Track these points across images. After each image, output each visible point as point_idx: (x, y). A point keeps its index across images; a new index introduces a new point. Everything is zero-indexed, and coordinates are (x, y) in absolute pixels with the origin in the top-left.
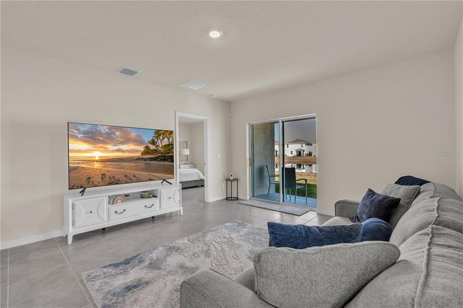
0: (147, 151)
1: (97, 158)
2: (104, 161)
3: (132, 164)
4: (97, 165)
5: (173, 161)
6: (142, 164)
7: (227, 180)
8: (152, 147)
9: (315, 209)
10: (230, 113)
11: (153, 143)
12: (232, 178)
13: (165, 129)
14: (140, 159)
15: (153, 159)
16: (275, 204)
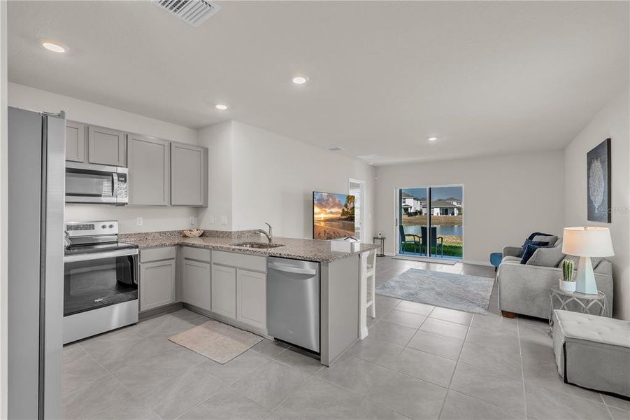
0: (343, 214)
1: (322, 219)
2: (326, 220)
3: (337, 223)
5: (354, 221)
6: (341, 223)
7: (374, 238)
8: (346, 210)
9: (461, 260)
10: (376, 176)
11: (346, 206)
12: (380, 237)
13: (351, 194)
14: (340, 219)
15: (346, 219)
16: (423, 258)
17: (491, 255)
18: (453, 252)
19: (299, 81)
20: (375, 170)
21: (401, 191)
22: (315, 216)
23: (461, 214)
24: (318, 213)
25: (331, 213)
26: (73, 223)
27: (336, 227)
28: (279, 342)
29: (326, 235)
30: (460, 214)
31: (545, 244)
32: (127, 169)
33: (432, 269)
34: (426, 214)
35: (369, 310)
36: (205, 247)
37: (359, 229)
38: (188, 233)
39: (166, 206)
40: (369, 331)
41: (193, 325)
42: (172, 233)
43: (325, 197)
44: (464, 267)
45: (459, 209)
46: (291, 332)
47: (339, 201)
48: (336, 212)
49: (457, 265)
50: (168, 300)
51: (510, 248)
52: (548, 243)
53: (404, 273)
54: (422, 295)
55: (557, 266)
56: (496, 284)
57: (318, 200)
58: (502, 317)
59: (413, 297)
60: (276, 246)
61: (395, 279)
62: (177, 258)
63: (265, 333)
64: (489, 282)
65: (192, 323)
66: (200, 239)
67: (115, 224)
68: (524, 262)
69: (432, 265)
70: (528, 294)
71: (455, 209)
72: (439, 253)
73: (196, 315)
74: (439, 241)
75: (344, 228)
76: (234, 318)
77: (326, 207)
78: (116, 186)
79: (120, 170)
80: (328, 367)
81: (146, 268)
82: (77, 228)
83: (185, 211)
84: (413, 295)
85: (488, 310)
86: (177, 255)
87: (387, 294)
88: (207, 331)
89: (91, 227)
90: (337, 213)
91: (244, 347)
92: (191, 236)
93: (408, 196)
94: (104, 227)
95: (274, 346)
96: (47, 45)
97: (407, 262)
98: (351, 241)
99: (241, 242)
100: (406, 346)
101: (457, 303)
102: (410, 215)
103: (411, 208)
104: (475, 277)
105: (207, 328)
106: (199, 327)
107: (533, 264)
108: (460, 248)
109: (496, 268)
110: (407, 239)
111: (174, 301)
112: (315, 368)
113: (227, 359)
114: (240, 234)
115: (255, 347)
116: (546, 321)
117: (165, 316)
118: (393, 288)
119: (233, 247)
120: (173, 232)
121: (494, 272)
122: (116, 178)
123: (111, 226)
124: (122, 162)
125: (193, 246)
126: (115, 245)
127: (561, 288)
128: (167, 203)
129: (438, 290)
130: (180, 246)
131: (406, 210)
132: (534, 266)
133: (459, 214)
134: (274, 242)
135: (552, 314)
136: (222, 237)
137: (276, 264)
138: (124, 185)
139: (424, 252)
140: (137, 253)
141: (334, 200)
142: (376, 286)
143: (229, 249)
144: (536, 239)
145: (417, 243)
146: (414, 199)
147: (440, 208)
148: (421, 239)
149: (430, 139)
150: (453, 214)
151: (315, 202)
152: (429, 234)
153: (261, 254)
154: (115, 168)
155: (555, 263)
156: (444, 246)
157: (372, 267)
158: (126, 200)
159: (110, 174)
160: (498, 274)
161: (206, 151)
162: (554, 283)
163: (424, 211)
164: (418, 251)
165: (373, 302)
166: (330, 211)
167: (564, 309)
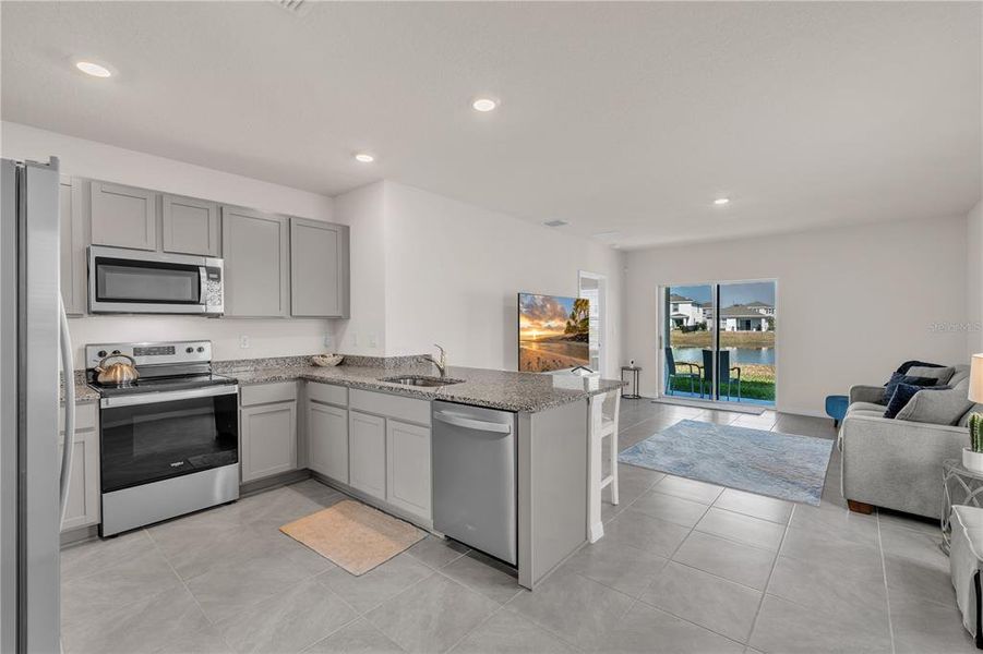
0: (570, 329)
1: (534, 338)
2: (541, 341)
4: (534, 347)
5: (588, 342)
6: (564, 345)
7: (623, 369)
8: (573, 323)
9: (772, 407)
10: (626, 267)
11: (573, 317)
12: (632, 367)
13: (582, 297)
14: (563, 339)
15: (573, 339)
16: (707, 402)
17: (827, 399)
18: (758, 392)
19: (484, 105)
20: (625, 257)
21: (668, 290)
22: (521, 333)
23: (773, 329)
24: (529, 329)
25: (549, 328)
26: (145, 344)
27: (556, 351)
28: (453, 543)
29: (541, 364)
30: (771, 328)
31: (930, 383)
32: (221, 260)
33: (721, 421)
34: (711, 329)
35: (607, 491)
36: (340, 384)
37: (596, 353)
38: (318, 360)
39: (281, 318)
40: (606, 528)
41: (320, 507)
42: (295, 360)
43: (539, 302)
44: (778, 419)
45: (770, 320)
46: (470, 528)
47: (562, 309)
48: (557, 326)
49: (766, 415)
50: (285, 464)
51: (862, 387)
52: (936, 380)
53: (671, 429)
54: (703, 466)
55: (956, 423)
56: (838, 452)
57: (528, 307)
58: (848, 511)
59: (686, 470)
60: (451, 382)
61: (655, 437)
62: (299, 399)
63: (430, 526)
64: (824, 446)
65: (320, 503)
66: (337, 370)
67: (207, 346)
68: (891, 414)
69: (721, 414)
70: (899, 473)
71: (763, 320)
72: (734, 393)
73: (328, 490)
74: (733, 375)
75: (569, 352)
76: (383, 498)
77: (540, 319)
78: (204, 286)
79: (210, 262)
80: (530, 590)
81: (251, 415)
82: (149, 351)
83: (314, 325)
84: (685, 465)
85: (821, 496)
86: (299, 394)
87: (641, 464)
88: (340, 516)
89: (171, 350)
90: (558, 328)
91: (395, 548)
92: (323, 364)
93: (683, 300)
94: (189, 350)
95: (443, 549)
96: (84, 66)
97: (678, 408)
98: (584, 373)
99: (398, 374)
100: (670, 559)
101: (763, 483)
102: (686, 330)
103: (688, 318)
104: (798, 438)
105: (343, 513)
106: (328, 510)
107: (909, 418)
108: (771, 385)
109: (836, 422)
110: (679, 370)
111: (295, 467)
112: (509, 591)
113: (365, 567)
114: (399, 362)
115: (411, 548)
116: (934, 523)
117: (282, 489)
118: (652, 453)
119: (382, 383)
120: (296, 358)
121: (832, 429)
122: (203, 274)
123: (200, 350)
124: (214, 250)
125: (322, 381)
126: (207, 378)
127: (965, 464)
128: (284, 312)
129: (731, 458)
130: (303, 380)
131: (679, 322)
132: (911, 423)
133: (769, 329)
134: (448, 376)
135: (949, 512)
136: (371, 367)
137: (445, 412)
138: (216, 286)
139: (708, 391)
140: (236, 391)
141: (554, 305)
142: (619, 451)
143: (374, 386)
144: (913, 372)
145: (695, 378)
146: (694, 304)
147: (737, 319)
148: (702, 370)
149: (717, 202)
150: (759, 329)
151: (523, 310)
152: (716, 362)
153: (423, 396)
154: (203, 259)
155: (952, 418)
156: (743, 382)
157: (613, 420)
158: (220, 309)
159: (195, 269)
160: (841, 434)
161: (346, 230)
162: (953, 454)
163: (710, 324)
164: (697, 390)
165: (614, 478)
166: (546, 325)
167: (971, 504)
